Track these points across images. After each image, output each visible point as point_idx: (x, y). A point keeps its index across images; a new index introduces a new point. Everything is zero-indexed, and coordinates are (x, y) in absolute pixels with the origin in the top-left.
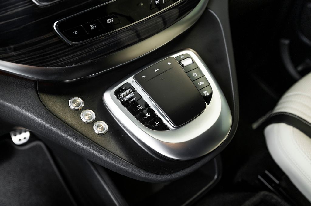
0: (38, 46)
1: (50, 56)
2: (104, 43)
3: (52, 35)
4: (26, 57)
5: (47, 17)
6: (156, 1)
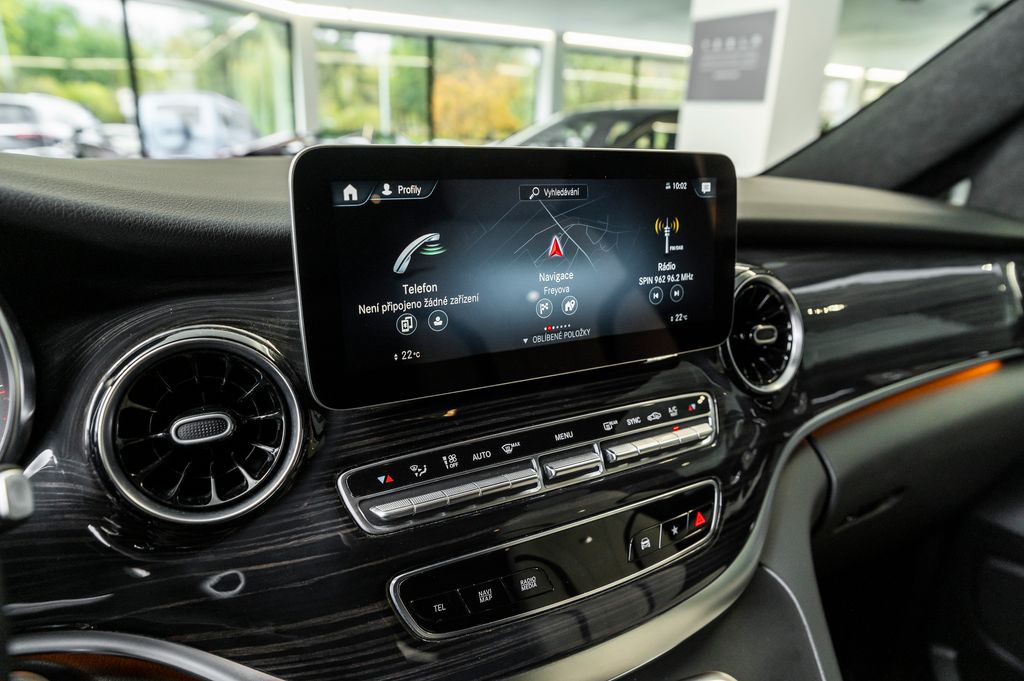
0: (339, 635)
1: (364, 664)
2: (505, 642)
3: (382, 609)
4: (300, 661)
5: (380, 562)
6: (643, 543)
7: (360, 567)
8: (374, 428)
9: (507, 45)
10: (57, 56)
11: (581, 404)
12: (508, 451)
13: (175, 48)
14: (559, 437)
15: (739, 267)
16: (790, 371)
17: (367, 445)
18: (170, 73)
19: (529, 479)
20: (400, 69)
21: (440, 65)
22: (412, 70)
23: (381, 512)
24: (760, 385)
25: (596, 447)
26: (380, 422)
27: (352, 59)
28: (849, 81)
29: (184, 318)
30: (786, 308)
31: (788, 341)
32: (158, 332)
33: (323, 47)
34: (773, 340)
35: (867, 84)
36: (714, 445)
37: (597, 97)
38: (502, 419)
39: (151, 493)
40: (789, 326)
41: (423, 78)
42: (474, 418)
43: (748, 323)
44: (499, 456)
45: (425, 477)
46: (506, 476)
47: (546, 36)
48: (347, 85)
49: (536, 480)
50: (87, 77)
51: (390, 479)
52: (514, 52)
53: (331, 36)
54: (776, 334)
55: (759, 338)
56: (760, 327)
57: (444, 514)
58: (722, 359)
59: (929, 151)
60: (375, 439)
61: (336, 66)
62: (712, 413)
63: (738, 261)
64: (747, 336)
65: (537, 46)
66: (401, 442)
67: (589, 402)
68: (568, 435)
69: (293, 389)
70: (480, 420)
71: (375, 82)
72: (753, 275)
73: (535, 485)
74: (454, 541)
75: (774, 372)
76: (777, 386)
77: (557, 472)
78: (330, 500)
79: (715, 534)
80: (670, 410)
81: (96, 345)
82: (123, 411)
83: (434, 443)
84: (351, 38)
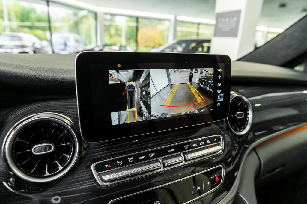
6: (197, 188)
7: (97, 197)
8: (105, 148)
9: (160, 20)
10: (30, 22)
11: (177, 139)
12: (151, 156)
13: (64, 20)
14: (169, 151)
15: (232, 92)
16: (248, 128)
17: (102, 154)
18: (61, 27)
19: (158, 166)
20: (129, 27)
21: (140, 25)
22: (132, 27)
23: (106, 178)
24: (238, 132)
25: (182, 155)
26: (106, 146)
27: (115, 24)
28: (263, 32)
29: (40, 110)
30: (247, 106)
31: (247, 117)
32: (29, 115)
33: (106, 20)
34: (243, 117)
35: (268, 33)
36: (222, 153)
37: (187, 35)
38: (149, 145)
39: (24, 171)
40: (248, 112)
41: (135, 29)
42: (140, 145)
43: (234, 111)
44: (148, 158)
45: (122, 165)
46: (150, 165)
47: (172, 17)
48: (113, 31)
49: (160, 167)
50: (38, 28)
51: (109, 166)
52: (162, 22)
53: (109, 17)
54: (244, 115)
55: (238, 116)
56: (238, 113)
57: (128, 178)
58: (225, 124)
59: (292, 54)
60: (105, 152)
61: (110, 26)
62: (222, 142)
63: (231, 90)
64: (234, 115)
65: (169, 20)
66: (114, 153)
67: (180, 139)
68: (172, 150)
69: (76, 135)
70: (142, 145)
71: (121, 30)
72: (236, 95)
73: (160, 168)
74: (131, 188)
75: (243, 127)
76: (244, 132)
77: (168, 164)
78: (88, 173)
79: (222, 184)
80: (207, 141)
81: (10, 118)
82: (16, 142)
83: (125, 154)
84: (114, 17)
